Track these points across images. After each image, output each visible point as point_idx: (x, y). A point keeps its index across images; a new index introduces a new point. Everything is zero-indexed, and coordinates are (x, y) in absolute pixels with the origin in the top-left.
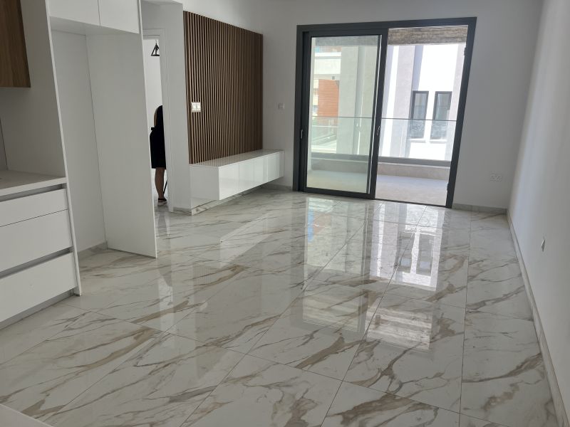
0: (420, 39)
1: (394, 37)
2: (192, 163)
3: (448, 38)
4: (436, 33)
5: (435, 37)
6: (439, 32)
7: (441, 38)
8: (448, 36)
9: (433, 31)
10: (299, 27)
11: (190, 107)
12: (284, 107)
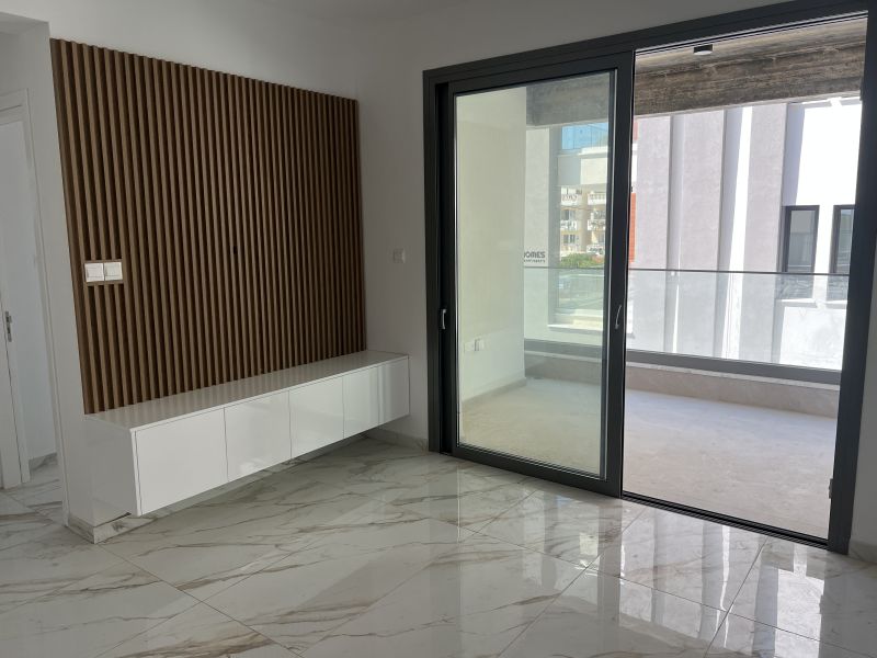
0: (764, 89)
1: (700, 92)
2: (92, 412)
3: (834, 81)
4: (801, 72)
5: (800, 80)
6: (810, 71)
7: (818, 83)
8: (834, 76)
9: (795, 68)
10: (428, 75)
11: (79, 274)
12: (403, 258)
